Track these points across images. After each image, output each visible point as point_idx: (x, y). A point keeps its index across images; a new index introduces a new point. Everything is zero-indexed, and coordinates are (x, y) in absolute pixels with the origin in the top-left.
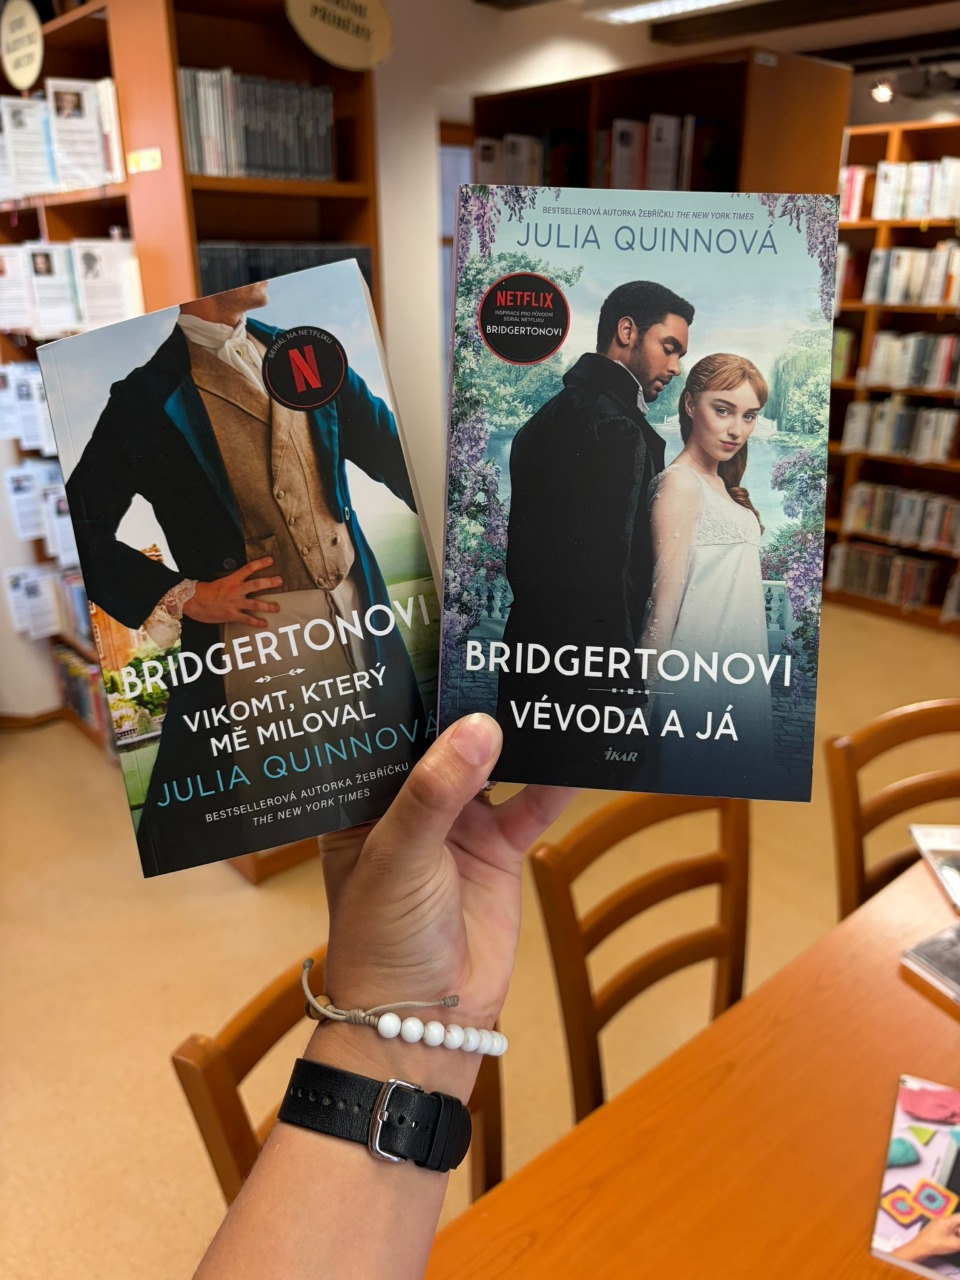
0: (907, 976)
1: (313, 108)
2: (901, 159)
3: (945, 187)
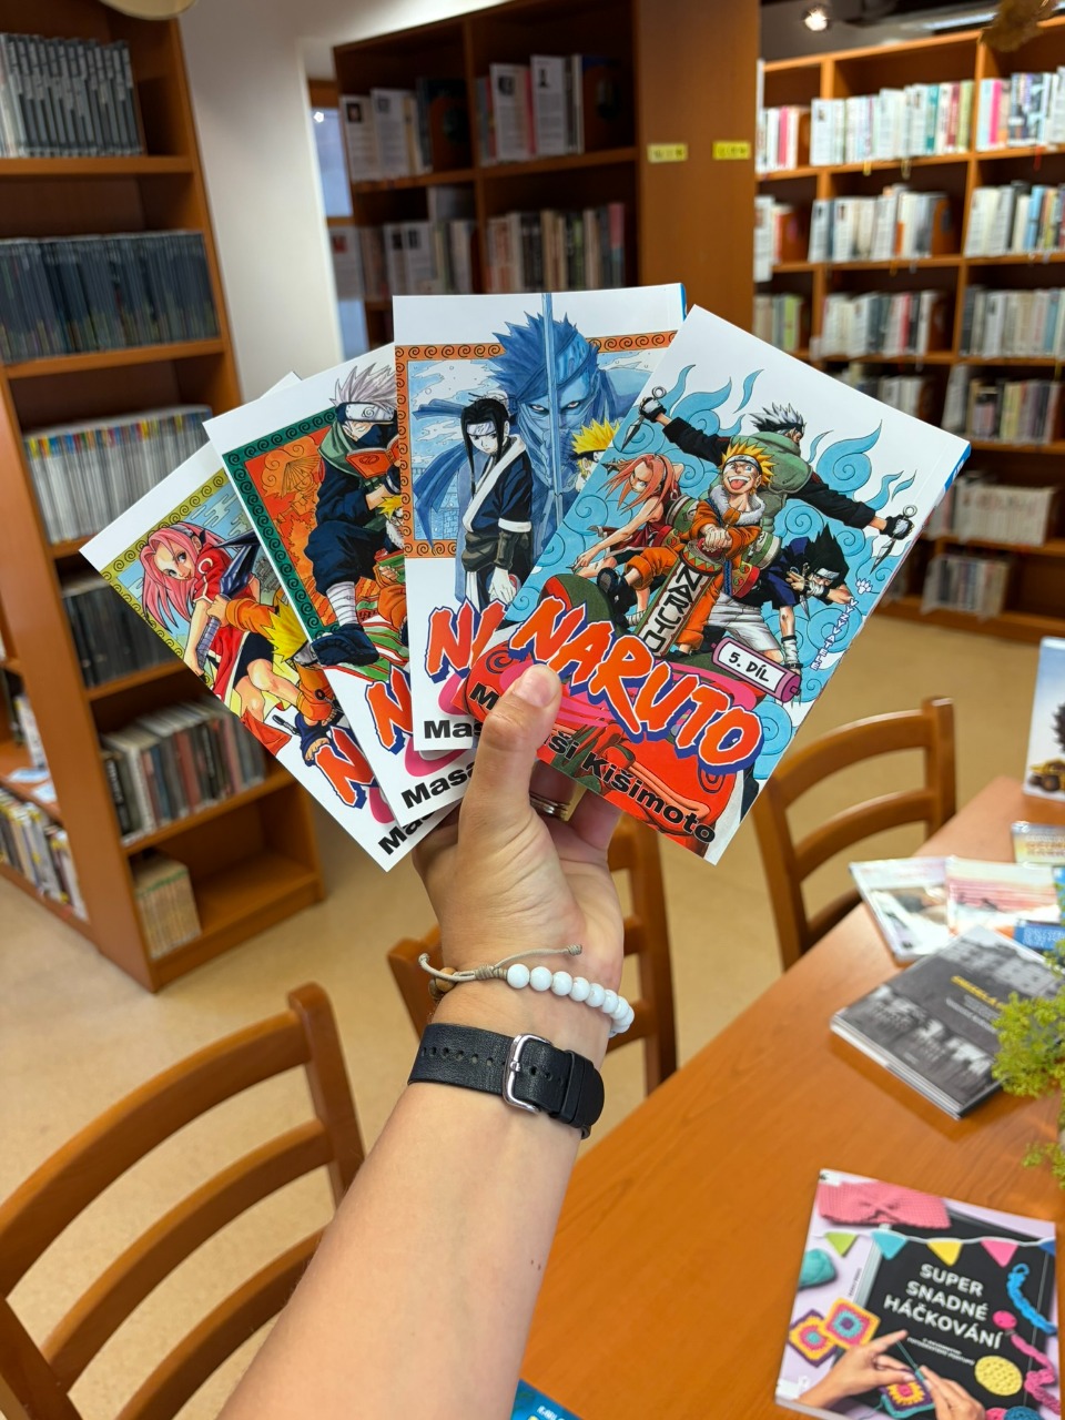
0: (837, 1045)
1: (104, 68)
2: (837, 95)
3: (885, 122)
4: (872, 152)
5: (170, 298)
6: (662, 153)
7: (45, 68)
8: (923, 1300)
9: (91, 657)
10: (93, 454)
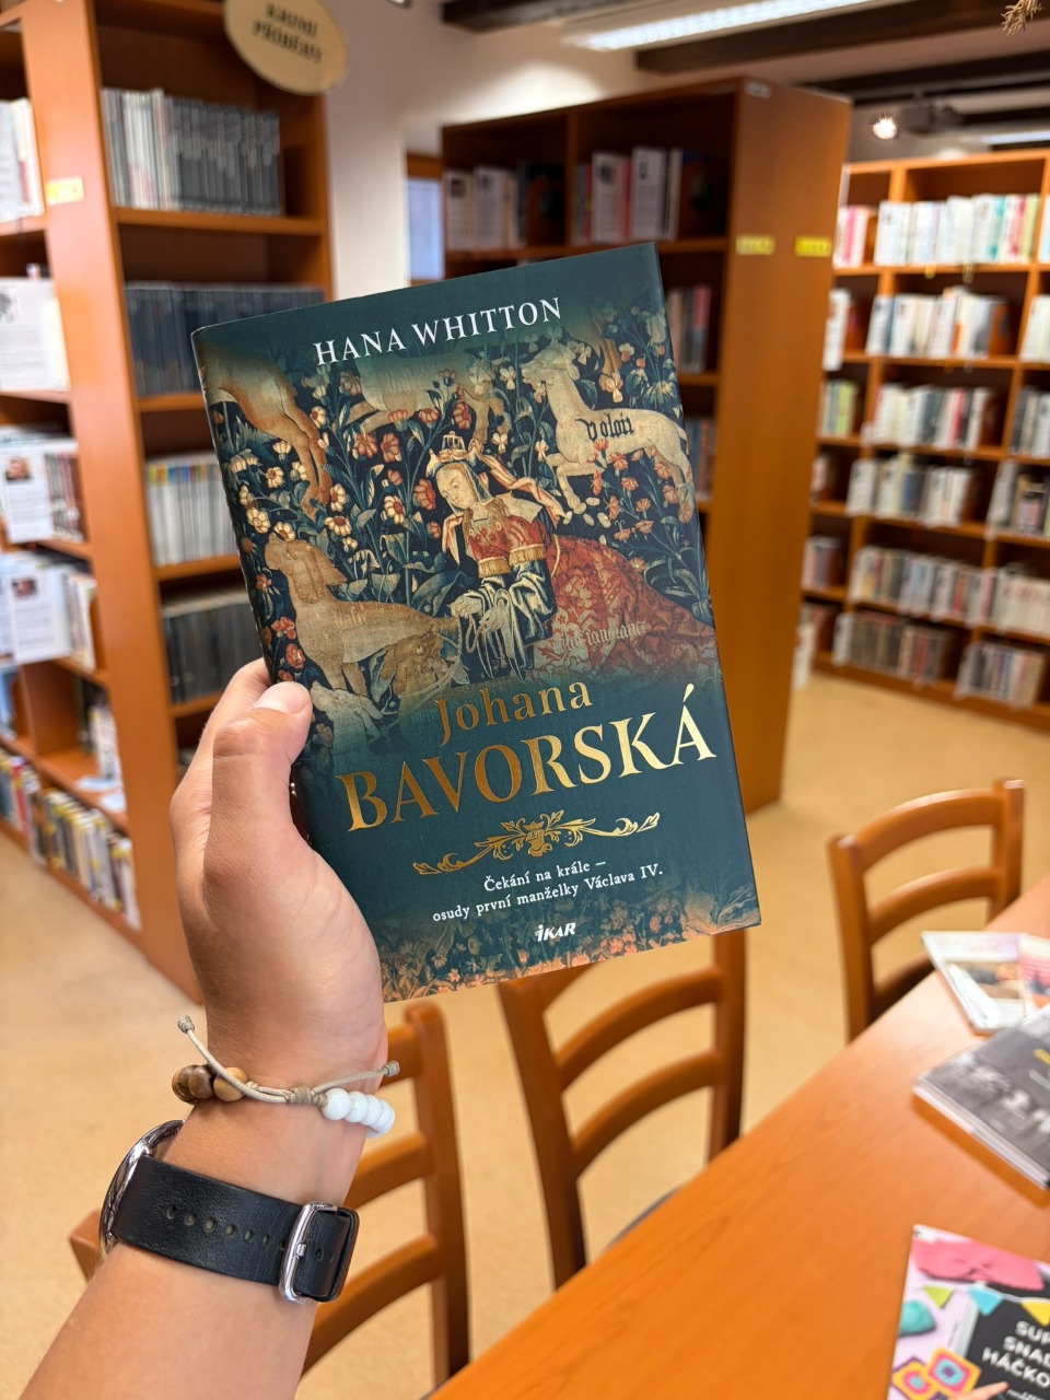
0: (921, 1108)
1: (257, 134)
2: (906, 199)
3: (951, 230)
4: (934, 257)
6: (750, 245)
7: (204, 131)
8: (1020, 1356)
9: (180, 673)
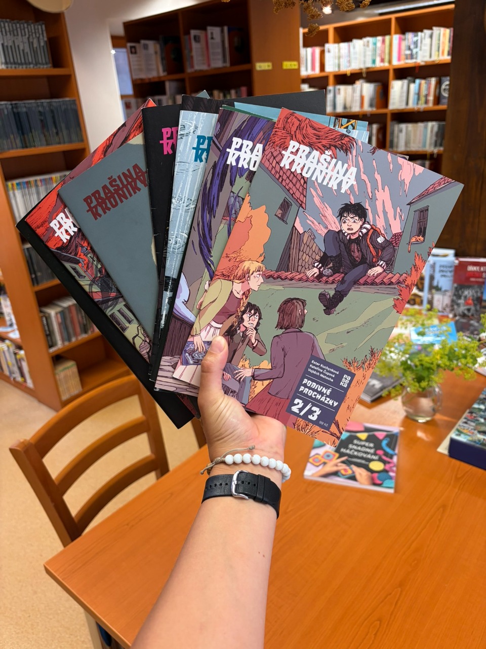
1: (35, 32)
2: (335, 42)
3: (355, 53)
4: (350, 66)
5: (63, 126)
6: (262, 66)
7: (12, 33)
9: (35, 273)
10: (34, 190)
